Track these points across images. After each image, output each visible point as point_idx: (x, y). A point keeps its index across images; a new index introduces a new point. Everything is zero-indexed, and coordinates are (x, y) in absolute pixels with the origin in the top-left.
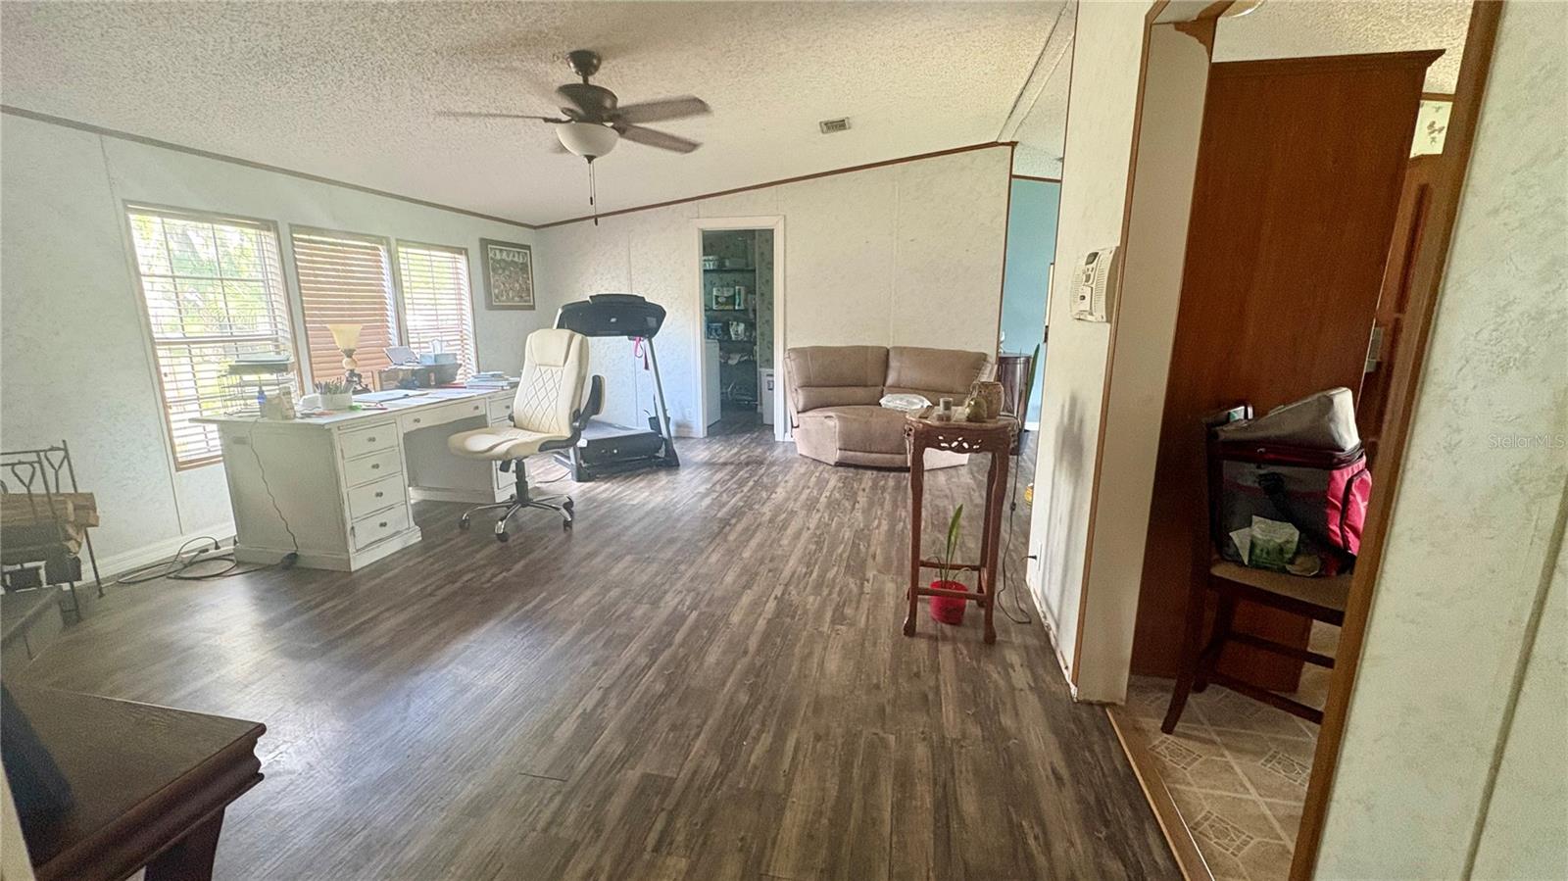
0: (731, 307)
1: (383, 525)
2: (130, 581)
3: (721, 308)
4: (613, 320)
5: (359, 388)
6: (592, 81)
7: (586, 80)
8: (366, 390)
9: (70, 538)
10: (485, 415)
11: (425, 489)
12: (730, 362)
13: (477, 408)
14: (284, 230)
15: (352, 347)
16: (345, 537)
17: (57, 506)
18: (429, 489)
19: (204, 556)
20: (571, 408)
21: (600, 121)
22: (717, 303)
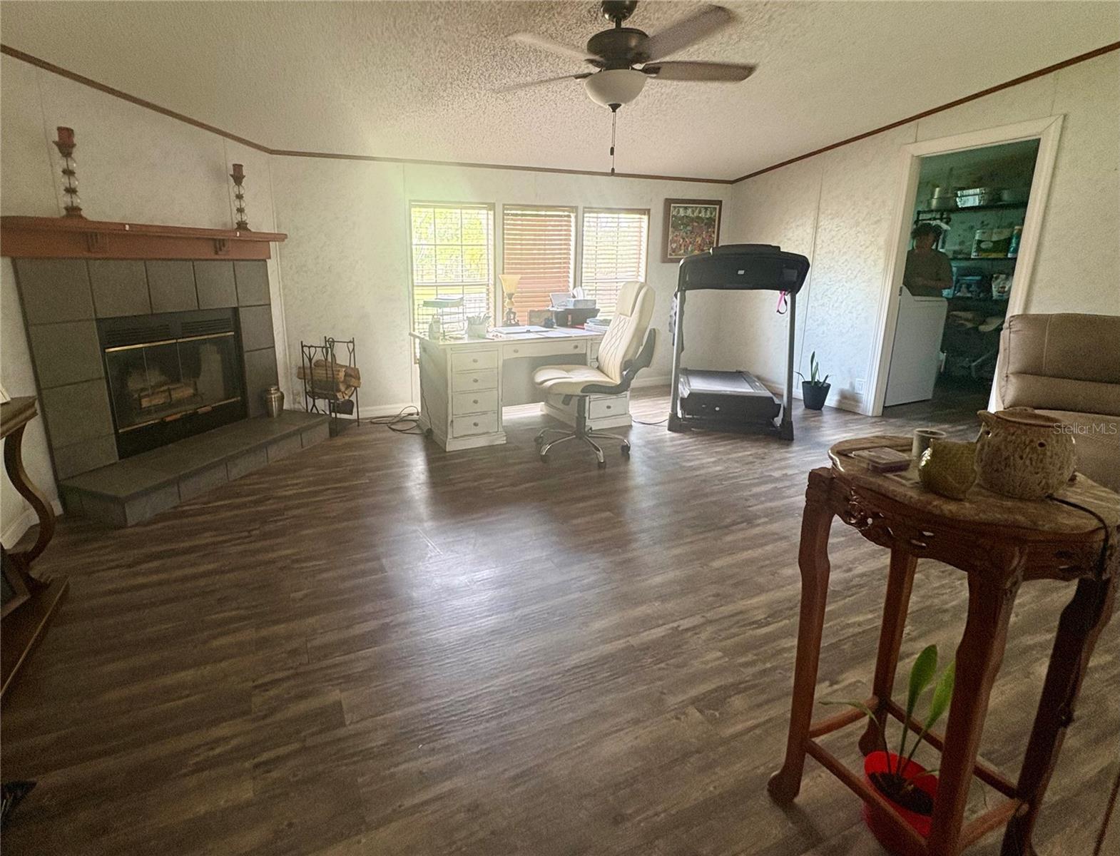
0: (1001, 255)
1: (476, 425)
2: (376, 422)
3: (984, 255)
4: (741, 272)
5: (513, 322)
6: (624, 25)
7: (618, 24)
8: (517, 324)
9: (339, 391)
10: (586, 354)
11: (552, 406)
12: (982, 328)
13: (576, 347)
14: (499, 209)
15: (513, 291)
16: (447, 428)
17: (335, 373)
18: (555, 408)
19: (410, 418)
20: (624, 357)
21: (627, 64)
22: (979, 249)
